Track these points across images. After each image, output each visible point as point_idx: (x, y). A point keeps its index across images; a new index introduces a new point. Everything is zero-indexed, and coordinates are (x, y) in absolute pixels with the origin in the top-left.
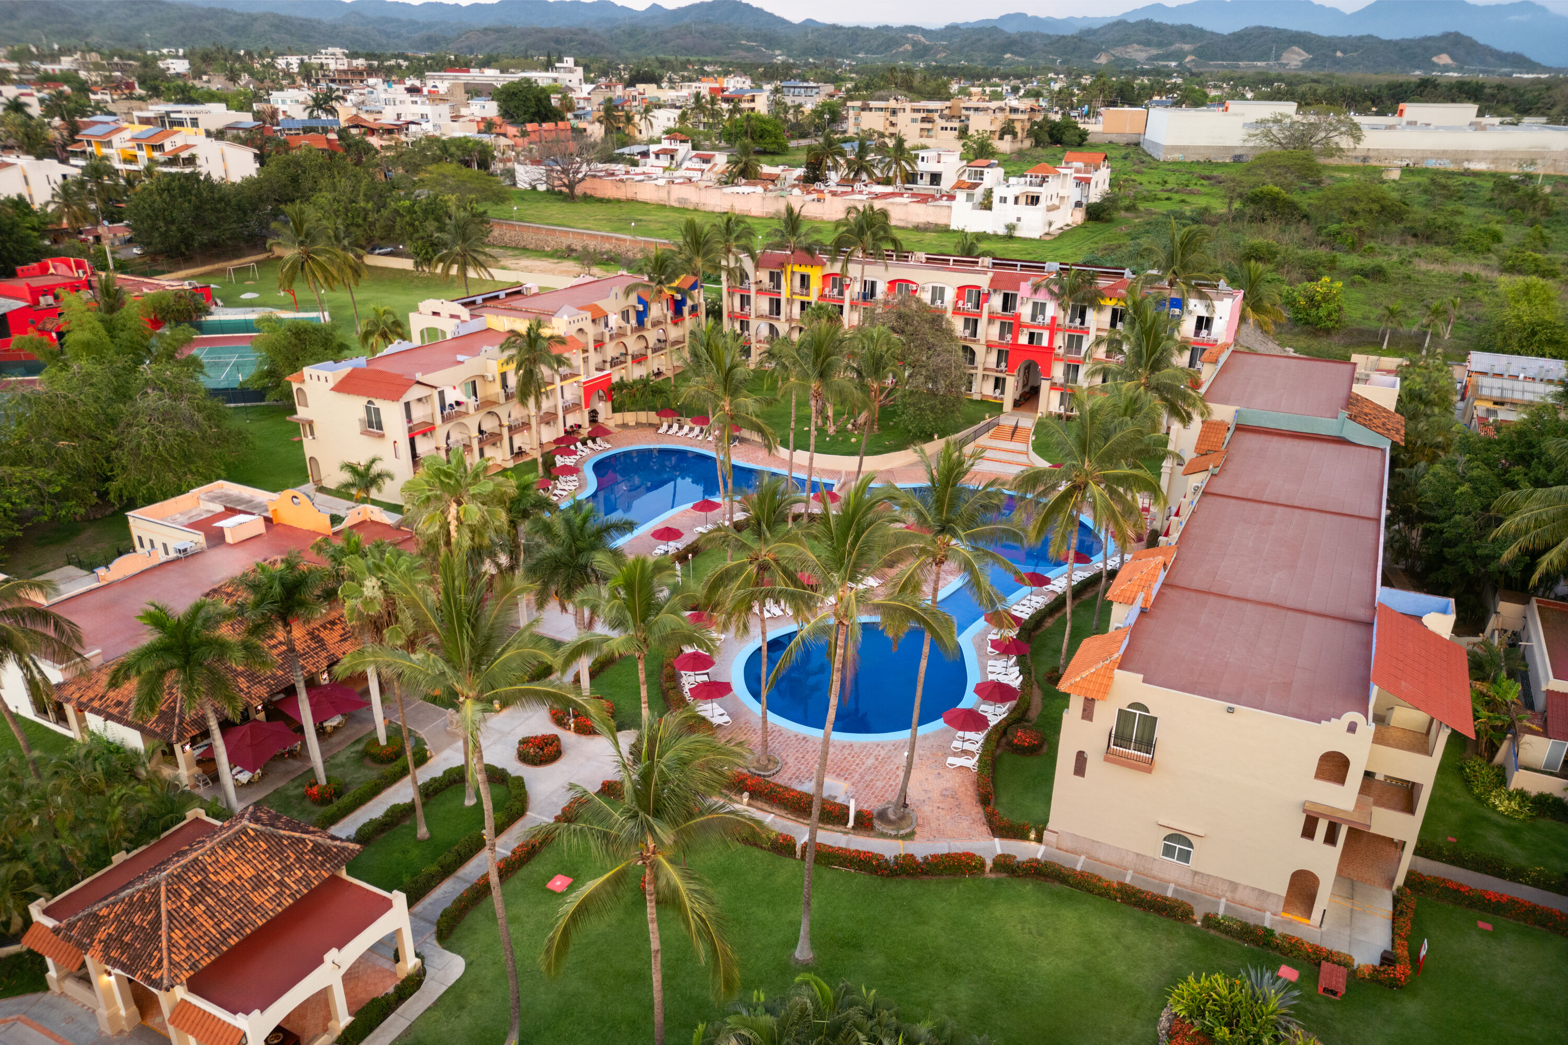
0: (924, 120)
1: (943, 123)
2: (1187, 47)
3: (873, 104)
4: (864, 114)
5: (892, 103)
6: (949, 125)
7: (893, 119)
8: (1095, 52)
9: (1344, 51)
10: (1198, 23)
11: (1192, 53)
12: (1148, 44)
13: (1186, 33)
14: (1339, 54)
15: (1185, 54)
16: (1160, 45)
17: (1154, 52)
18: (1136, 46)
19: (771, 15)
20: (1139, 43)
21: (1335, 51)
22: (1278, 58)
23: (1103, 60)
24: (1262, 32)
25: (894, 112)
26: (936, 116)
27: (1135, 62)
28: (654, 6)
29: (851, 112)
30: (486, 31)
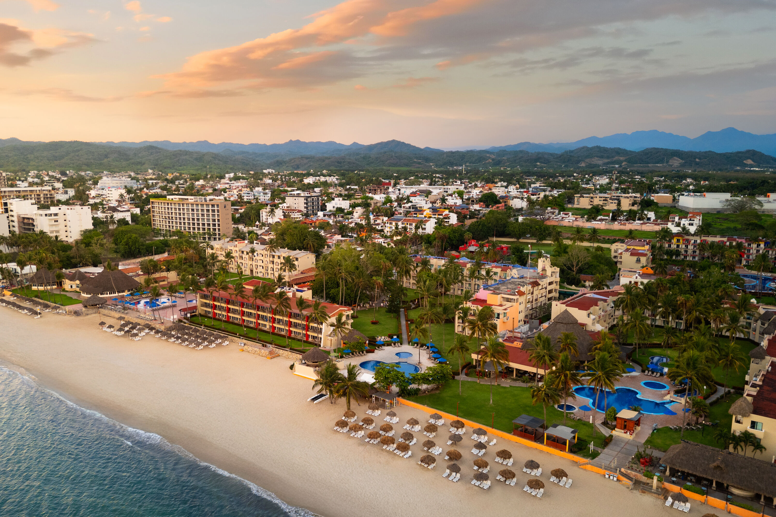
0: (604, 200)
1: (611, 201)
2: (621, 158)
3: (584, 195)
4: (581, 199)
5: (592, 195)
6: (613, 202)
7: (592, 200)
8: (578, 162)
9: (700, 159)
10: (622, 146)
11: (625, 161)
12: (602, 157)
13: (618, 152)
14: (697, 160)
15: (622, 162)
16: (608, 157)
17: (606, 161)
18: (596, 158)
19: (414, 147)
20: (597, 157)
21: (695, 159)
22: (667, 162)
23: (583, 165)
24: (657, 150)
25: (592, 198)
26: (608, 199)
27: (598, 166)
28: (355, 143)
29: (576, 198)
30: (302, 158)
